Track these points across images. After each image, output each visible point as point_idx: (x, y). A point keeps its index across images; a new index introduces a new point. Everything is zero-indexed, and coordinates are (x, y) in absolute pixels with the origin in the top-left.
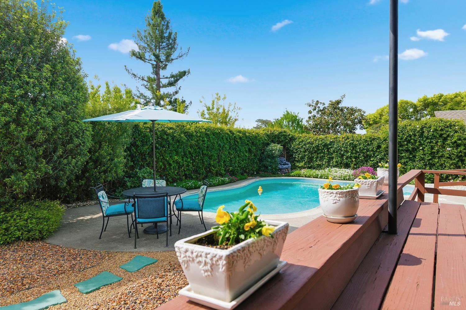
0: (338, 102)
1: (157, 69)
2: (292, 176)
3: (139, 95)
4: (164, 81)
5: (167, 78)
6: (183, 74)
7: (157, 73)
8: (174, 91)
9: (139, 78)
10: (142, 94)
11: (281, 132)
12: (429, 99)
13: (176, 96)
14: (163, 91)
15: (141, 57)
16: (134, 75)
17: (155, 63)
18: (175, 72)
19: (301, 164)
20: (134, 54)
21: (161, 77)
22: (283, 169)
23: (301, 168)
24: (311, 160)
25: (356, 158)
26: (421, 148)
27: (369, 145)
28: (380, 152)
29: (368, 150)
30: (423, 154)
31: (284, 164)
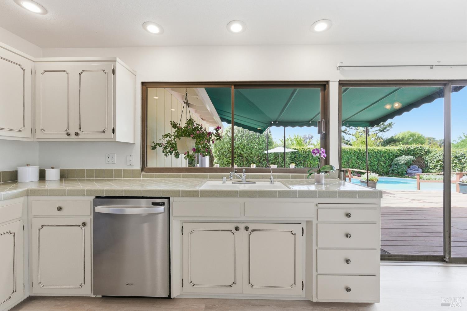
22: (412, 173)
31: (414, 170)
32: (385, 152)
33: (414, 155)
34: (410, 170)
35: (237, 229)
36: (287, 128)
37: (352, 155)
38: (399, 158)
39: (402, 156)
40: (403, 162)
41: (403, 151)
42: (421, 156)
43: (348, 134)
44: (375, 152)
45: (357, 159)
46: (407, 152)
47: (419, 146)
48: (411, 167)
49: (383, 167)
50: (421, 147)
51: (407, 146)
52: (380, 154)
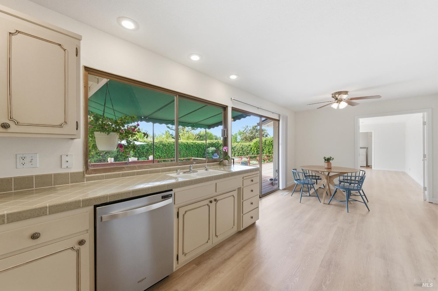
25: (244, 153)
26: (265, 149)
27: (248, 148)
28: (252, 151)
29: (247, 151)
30: (266, 152)
31: (216, 156)
32: (202, 145)
33: (215, 147)
34: (214, 156)
35: (211, 202)
36: (155, 124)
37: (183, 147)
38: (208, 149)
39: (209, 147)
40: (210, 151)
41: (210, 144)
42: (218, 148)
43: (171, 129)
44: (196, 145)
45: (186, 150)
46: (212, 145)
47: (216, 141)
48: (214, 154)
49: (201, 155)
50: (218, 142)
51: (212, 141)
52: (199, 146)
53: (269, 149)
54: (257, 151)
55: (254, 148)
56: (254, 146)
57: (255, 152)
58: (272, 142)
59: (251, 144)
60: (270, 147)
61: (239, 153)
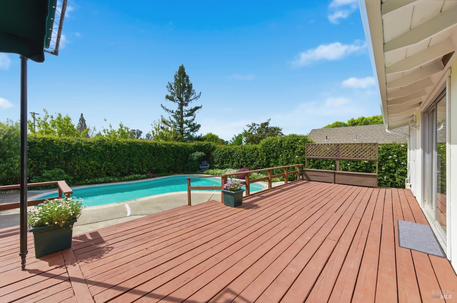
0: (267, 124)
1: (181, 105)
2: (204, 174)
3: (170, 121)
4: (185, 113)
5: (187, 111)
6: (197, 108)
7: (181, 108)
8: (191, 119)
9: (170, 111)
10: (172, 121)
11: (207, 144)
12: (355, 121)
13: (194, 122)
14: (185, 119)
15: (171, 99)
16: (167, 110)
17: (180, 102)
18: (193, 107)
19: (217, 166)
20: (167, 97)
21: (183, 111)
22: (203, 169)
23: (216, 168)
24: (222, 163)
25: (246, 162)
26: (281, 156)
27: (253, 153)
28: (259, 158)
29: (252, 157)
30: (282, 160)
31: (205, 166)
32: (182, 148)
33: (204, 151)
34: (202, 165)
37: (147, 151)
38: (193, 154)
39: (195, 152)
40: (196, 158)
41: (197, 147)
42: (209, 152)
44: (173, 148)
45: (153, 155)
46: (200, 149)
48: (202, 162)
50: (209, 144)
51: (200, 142)
52: (177, 150)
53: (287, 156)
54: (267, 159)
55: (262, 153)
56: (262, 150)
57: (265, 160)
58: (292, 143)
59: (258, 147)
60: (290, 151)
61: (238, 161)
